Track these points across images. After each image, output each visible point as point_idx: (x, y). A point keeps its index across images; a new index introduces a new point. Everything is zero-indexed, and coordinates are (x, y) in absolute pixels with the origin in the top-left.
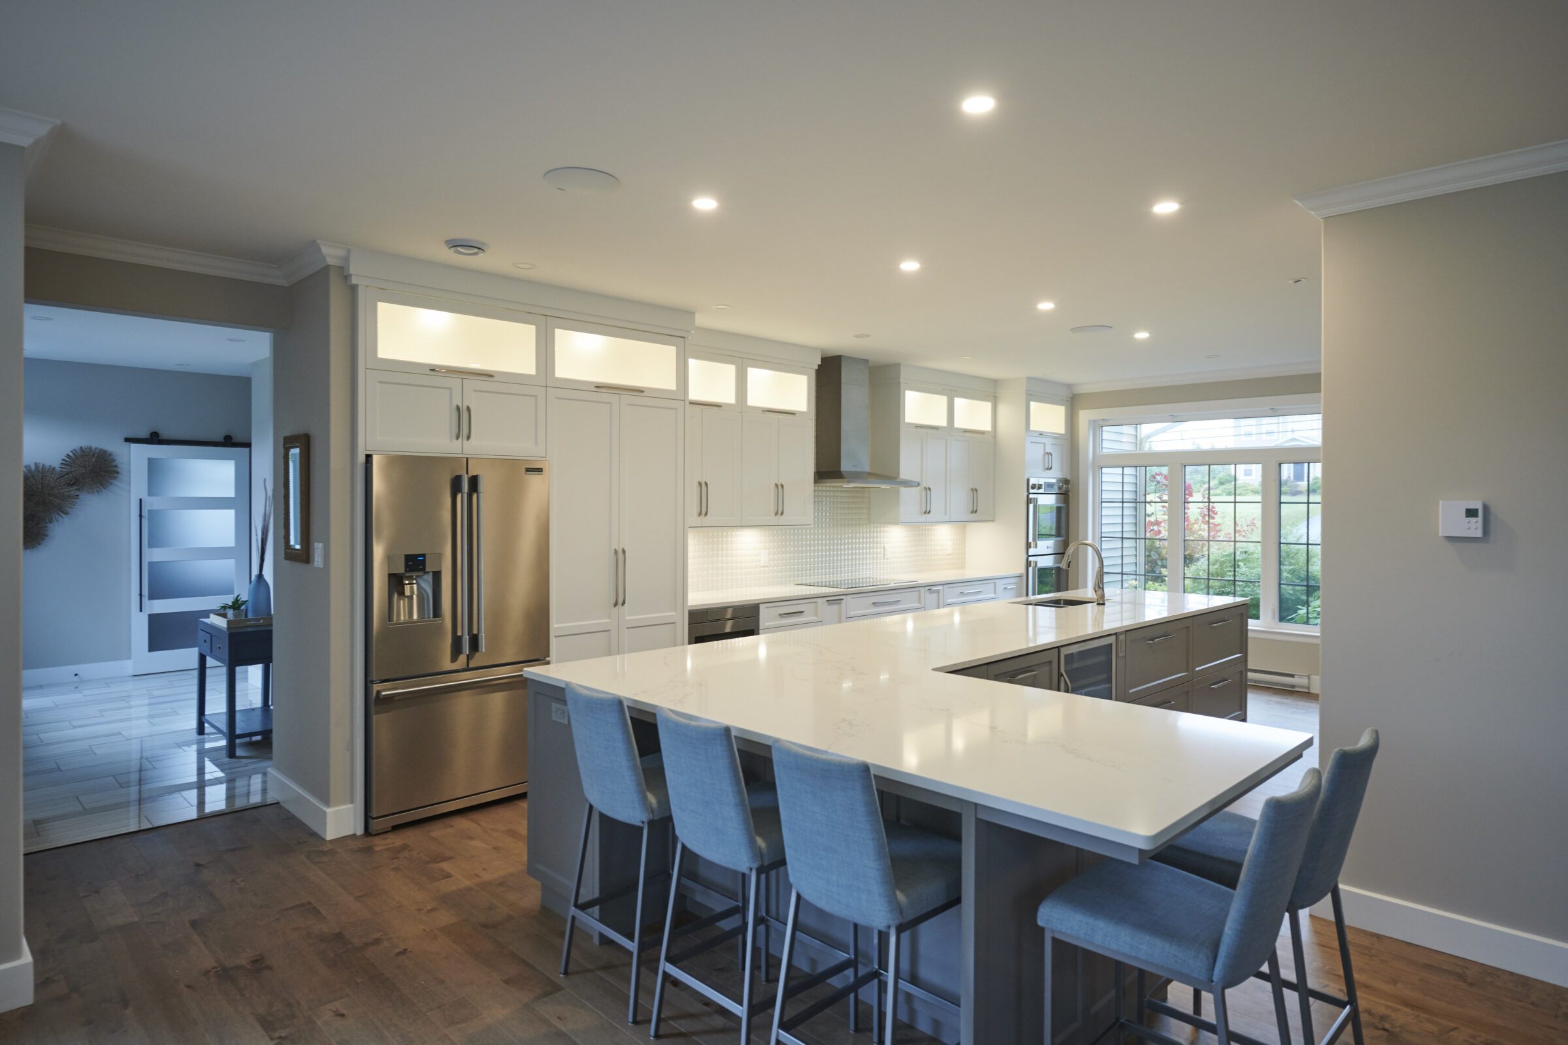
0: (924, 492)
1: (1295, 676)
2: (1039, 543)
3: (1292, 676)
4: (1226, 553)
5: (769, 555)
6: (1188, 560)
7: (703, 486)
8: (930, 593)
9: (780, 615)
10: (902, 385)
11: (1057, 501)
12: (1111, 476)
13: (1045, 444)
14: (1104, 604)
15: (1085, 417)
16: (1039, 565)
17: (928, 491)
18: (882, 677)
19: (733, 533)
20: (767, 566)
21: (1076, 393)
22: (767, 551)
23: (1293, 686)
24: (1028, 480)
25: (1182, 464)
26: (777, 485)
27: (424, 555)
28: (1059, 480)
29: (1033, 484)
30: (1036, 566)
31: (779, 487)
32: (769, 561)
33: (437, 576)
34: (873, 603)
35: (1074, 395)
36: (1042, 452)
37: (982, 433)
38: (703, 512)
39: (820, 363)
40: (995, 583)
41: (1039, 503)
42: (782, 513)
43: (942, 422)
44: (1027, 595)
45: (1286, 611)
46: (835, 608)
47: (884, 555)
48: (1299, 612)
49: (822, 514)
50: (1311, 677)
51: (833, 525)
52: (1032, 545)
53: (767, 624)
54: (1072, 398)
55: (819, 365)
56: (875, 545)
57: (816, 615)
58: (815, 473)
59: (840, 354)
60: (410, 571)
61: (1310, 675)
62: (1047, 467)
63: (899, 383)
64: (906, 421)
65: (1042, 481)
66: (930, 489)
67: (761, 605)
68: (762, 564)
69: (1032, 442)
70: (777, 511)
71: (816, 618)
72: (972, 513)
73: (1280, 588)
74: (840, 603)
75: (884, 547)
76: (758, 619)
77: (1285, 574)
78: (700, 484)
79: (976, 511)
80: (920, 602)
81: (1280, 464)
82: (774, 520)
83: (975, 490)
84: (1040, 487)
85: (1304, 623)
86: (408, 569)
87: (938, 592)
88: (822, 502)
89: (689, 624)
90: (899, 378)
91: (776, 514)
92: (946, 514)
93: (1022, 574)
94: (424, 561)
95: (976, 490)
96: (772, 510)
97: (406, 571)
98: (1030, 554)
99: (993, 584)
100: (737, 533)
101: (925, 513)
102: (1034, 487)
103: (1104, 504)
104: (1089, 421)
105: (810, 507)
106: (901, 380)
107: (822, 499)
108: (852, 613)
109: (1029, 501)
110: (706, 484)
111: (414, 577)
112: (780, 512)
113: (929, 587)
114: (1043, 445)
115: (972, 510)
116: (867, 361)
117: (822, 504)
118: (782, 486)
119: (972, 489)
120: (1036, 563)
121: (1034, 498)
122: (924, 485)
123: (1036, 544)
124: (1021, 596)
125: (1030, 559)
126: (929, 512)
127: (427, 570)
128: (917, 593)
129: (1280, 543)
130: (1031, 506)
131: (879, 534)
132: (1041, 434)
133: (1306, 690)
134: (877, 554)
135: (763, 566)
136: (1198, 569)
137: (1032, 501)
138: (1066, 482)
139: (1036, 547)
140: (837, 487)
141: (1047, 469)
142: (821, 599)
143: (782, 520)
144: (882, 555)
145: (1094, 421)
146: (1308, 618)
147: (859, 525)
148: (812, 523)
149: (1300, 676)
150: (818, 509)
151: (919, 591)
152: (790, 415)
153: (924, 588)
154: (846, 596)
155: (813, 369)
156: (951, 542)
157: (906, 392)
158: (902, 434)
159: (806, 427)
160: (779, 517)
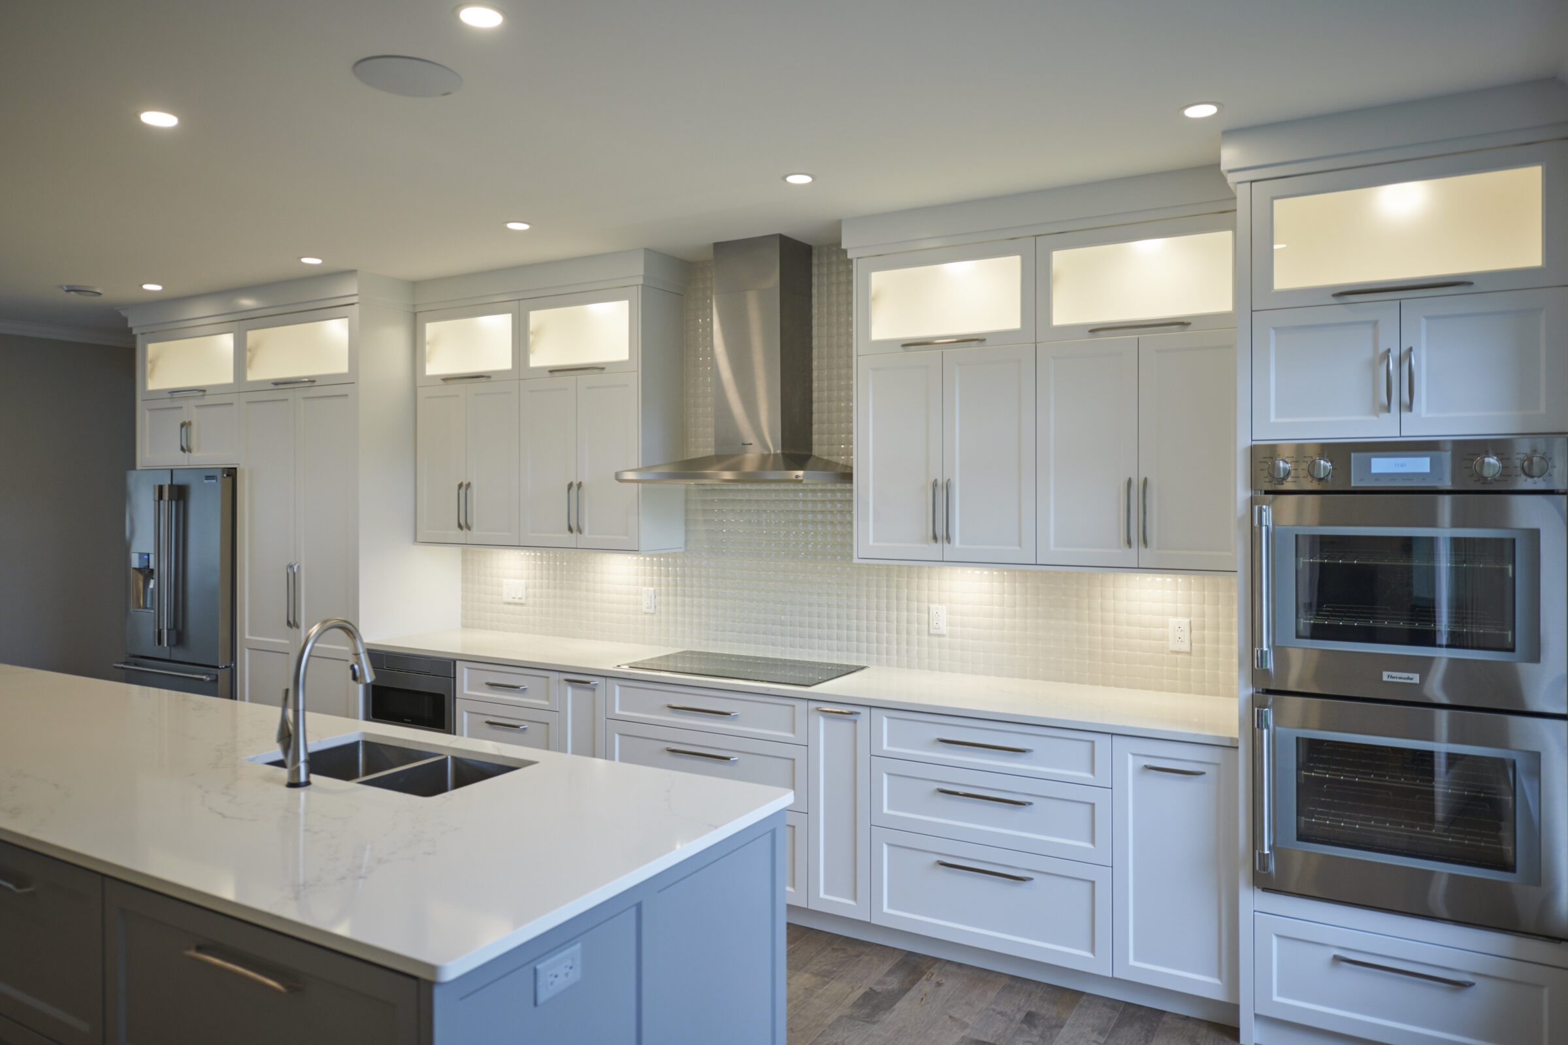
7: (465, 489)
8: (825, 717)
9: (489, 684)
10: (857, 265)
13: (1376, 323)
24: (1255, 452)
26: (570, 485)
27: (149, 555)
34: (670, 706)
36: (1369, 355)
40: (1093, 742)
42: (581, 530)
43: (1000, 319)
46: (585, 695)
53: (467, 692)
55: (642, 277)
57: (549, 698)
62: (1386, 400)
64: (872, 338)
66: (948, 485)
67: (457, 663)
69: (1282, 328)
70: (571, 527)
71: (546, 703)
72: (1131, 544)
74: (594, 689)
76: (455, 681)
78: (462, 486)
79: (1144, 543)
80: (793, 731)
82: (570, 539)
91: (571, 530)
92: (1021, 545)
93: (1232, 740)
94: (148, 559)
95: (1145, 485)
96: (563, 525)
99: (1086, 746)
101: (936, 539)
105: (636, 521)
106: (851, 254)
108: (619, 713)
109: (1254, 517)
113: (819, 703)
114: (1368, 328)
115: (1126, 539)
118: (580, 486)
119: (1128, 482)
122: (931, 477)
126: (949, 539)
128: (790, 709)
132: (1340, 295)
141: (1387, 410)
142: (557, 674)
143: (583, 540)
144: (925, 627)
151: (794, 706)
152: (597, 371)
153: (804, 703)
154: (603, 680)
155: (637, 285)
156: (1183, 619)
157: (874, 275)
158: (861, 367)
159: (627, 385)
160: (578, 534)
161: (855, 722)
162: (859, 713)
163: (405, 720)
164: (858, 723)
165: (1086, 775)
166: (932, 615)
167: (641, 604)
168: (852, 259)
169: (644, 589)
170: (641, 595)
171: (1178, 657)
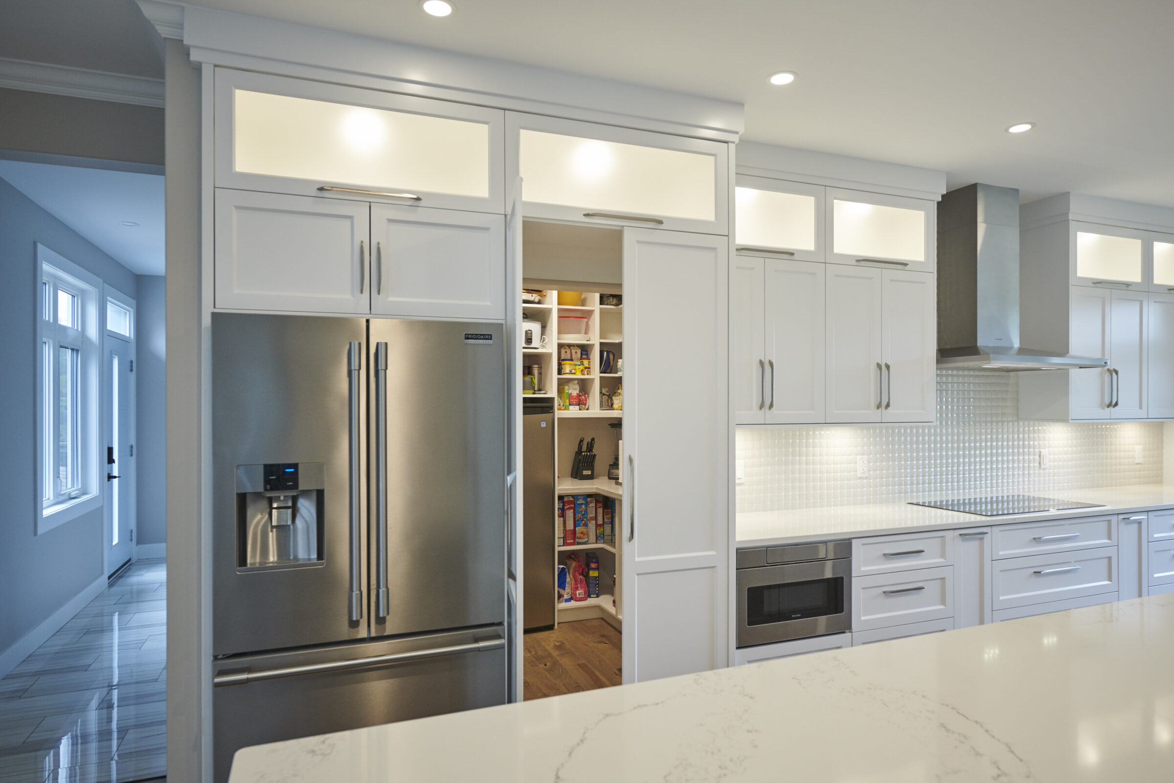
0: (1107, 376)
5: (869, 462)
7: (766, 367)
8: (1126, 524)
9: (884, 555)
10: (1072, 225)
17: (1114, 374)
18: (1046, 641)
19: (817, 432)
20: (866, 478)
22: (866, 457)
26: (879, 366)
27: (295, 466)
31: (883, 369)
32: (869, 471)
33: (320, 498)
34: (1034, 539)
38: (766, 404)
39: (944, 193)
42: (888, 406)
43: (1135, 276)
46: (974, 545)
47: (1040, 463)
49: (947, 407)
51: (964, 423)
53: (863, 569)
55: (943, 196)
56: (1026, 450)
57: (943, 555)
58: (937, 350)
59: (975, 182)
60: (272, 489)
63: (1067, 221)
64: (1079, 274)
66: (1116, 372)
67: (854, 541)
68: (858, 476)
70: (881, 402)
71: (943, 560)
74: (982, 539)
75: (1040, 452)
76: (850, 561)
78: (762, 363)
80: (1109, 538)
82: (875, 415)
86: (268, 487)
87: (1139, 523)
88: (947, 391)
89: (737, 569)
90: (1066, 215)
91: (879, 406)
92: (1141, 408)
94: (296, 473)
96: (873, 402)
97: (266, 489)
100: (822, 432)
101: (1109, 406)
105: (932, 397)
106: (1071, 217)
107: (947, 386)
108: (1001, 553)
110: (771, 364)
111: (282, 498)
112: (884, 403)
113: (1125, 515)
116: (1017, 191)
117: (947, 394)
118: (888, 367)
122: (1108, 366)
126: (1116, 404)
127: (302, 486)
128: (1105, 523)
131: (1031, 435)
134: (1029, 462)
135: (860, 478)
140: (969, 369)
142: (952, 532)
143: (887, 415)
144: (1037, 464)
147: (1003, 422)
148: (934, 420)
150: (941, 399)
151: (1110, 521)
153: (1116, 517)
154: (990, 528)
155: (934, 201)
156: (1141, 447)
157: (1079, 234)
158: (1073, 292)
159: (924, 283)
160: (884, 410)
162: (1143, 518)
163: (793, 616)
164: (1142, 524)
166: (1042, 456)
167: (856, 471)
168: (1069, 220)
169: (859, 457)
170: (857, 463)
171: (1138, 466)
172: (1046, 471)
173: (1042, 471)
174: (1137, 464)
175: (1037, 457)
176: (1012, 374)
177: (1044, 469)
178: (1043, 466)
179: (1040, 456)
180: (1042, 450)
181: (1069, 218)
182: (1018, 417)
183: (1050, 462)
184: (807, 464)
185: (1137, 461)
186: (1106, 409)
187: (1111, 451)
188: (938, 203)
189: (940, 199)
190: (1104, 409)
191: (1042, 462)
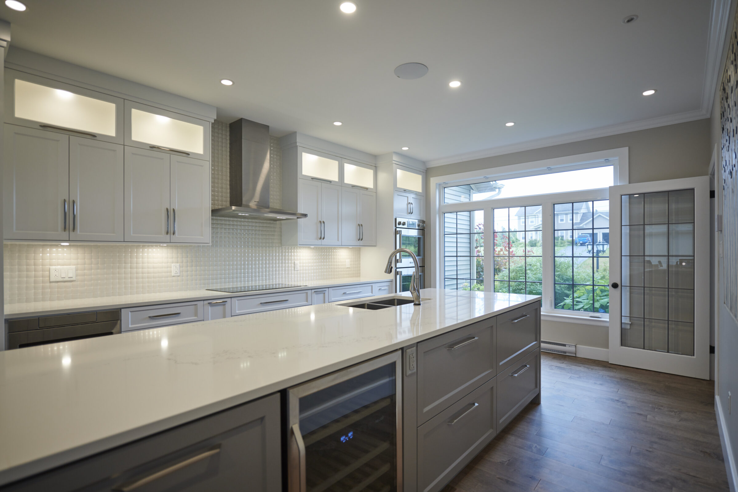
0: (319, 225)
1: (566, 346)
2: (403, 260)
3: (564, 345)
4: (520, 265)
5: (181, 267)
6: (497, 271)
7: (70, 204)
8: (317, 293)
9: (150, 317)
10: (299, 149)
11: (419, 234)
12: (450, 218)
13: (408, 197)
14: (419, 304)
15: (434, 181)
16: (403, 274)
17: (323, 224)
20: (179, 276)
21: (428, 167)
22: (178, 264)
23: (565, 352)
24: (396, 219)
25: (492, 208)
26: (167, 211)
28: (420, 221)
29: (399, 222)
30: (401, 274)
31: (170, 211)
32: (181, 272)
34: (261, 303)
35: (427, 168)
36: (407, 203)
37: (367, 189)
38: (69, 227)
39: (216, 118)
40: (372, 286)
41: (403, 233)
42: (174, 233)
43: (334, 177)
44: (396, 292)
45: (558, 301)
47: (294, 268)
48: (565, 301)
50: (577, 346)
52: (399, 261)
53: (130, 326)
54: (426, 170)
55: (215, 120)
56: (287, 261)
57: (196, 314)
59: (240, 117)
61: (576, 345)
62: (409, 212)
64: (304, 173)
65: (405, 220)
66: (324, 222)
67: (122, 310)
68: (173, 274)
69: (398, 195)
70: (169, 231)
71: (196, 318)
72: (359, 240)
73: (555, 286)
74: (224, 305)
76: (119, 322)
77: (556, 278)
78: (65, 202)
79: (362, 239)
80: (307, 301)
81: (554, 205)
82: (165, 238)
83: (360, 226)
84: (404, 224)
85: (569, 309)
89: (7, 333)
90: (296, 143)
91: (167, 233)
92: (338, 240)
93: (392, 279)
95: (362, 225)
96: (163, 230)
98: (397, 267)
99: (371, 287)
101: (320, 238)
102: (400, 223)
103: (446, 236)
104: (436, 184)
106: (298, 144)
108: (235, 312)
109: (396, 232)
110: (74, 203)
112: (172, 232)
113: (316, 289)
114: (407, 198)
115: (358, 239)
116: (268, 127)
118: (174, 211)
119: (359, 225)
120: (401, 272)
121: (399, 231)
122: (320, 220)
123: (401, 260)
124: (392, 293)
125: (398, 270)
126: (324, 238)
128: (305, 294)
129: (555, 257)
130: (398, 236)
131: (295, 254)
132: (404, 191)
133: (574, 355)
134: (289, 267)
135: (174, 276)
136: (503, 275)
137: (398, 232)
138: (423, 222)
139: (401, 262)
141: (409, 213)
142: (202, 301)
143: (174, 238)
144: (293, 268)
145: (440, 185)
146: (573, 305)
147: (272, 247)
148: (210, 243)
149: (570, 346)
151: (307, 293)
152: (184, 155)
153: (310, 291)
154: (230, 299)
155: (209, 122)
156: (349, 260)
157: (303, 153)
158: (300, 182)
159: (202, 166)
160: (172, 236)
161: (324, 293)
162: (326, 291)
164: (325, 294)
165: (371, 294)
166: (295, 264)
167: (171, 272)
168: (297, 146)
169: (172, 264)
170: (171, 268)
171: (348, 269)
172: (299, 272)
173: (296, 272)
174: (348, 268)
175: (293, 265)
176: (278, 222)
177: (297, 271)
178: (296, 269)
179: (294, 264)
180: (295, 261)
181: (297, 145)
182: (281, 244)
183: (300, 267)
184: (131, 268)
185: (347, 266)
186: (319, 240)
187: (334, 262)
188: (212, 124)
189: (213, 122)
190: (318, 240)
191: (295, 267)
